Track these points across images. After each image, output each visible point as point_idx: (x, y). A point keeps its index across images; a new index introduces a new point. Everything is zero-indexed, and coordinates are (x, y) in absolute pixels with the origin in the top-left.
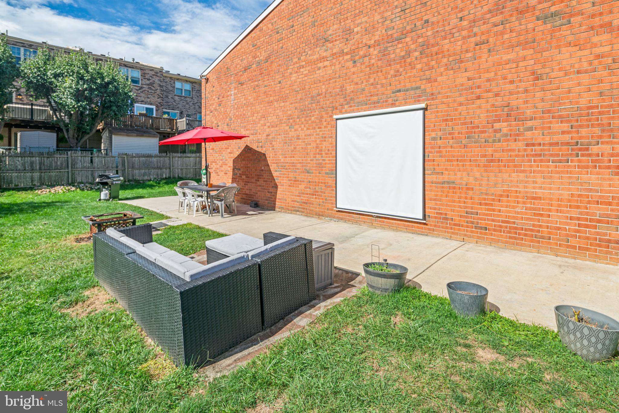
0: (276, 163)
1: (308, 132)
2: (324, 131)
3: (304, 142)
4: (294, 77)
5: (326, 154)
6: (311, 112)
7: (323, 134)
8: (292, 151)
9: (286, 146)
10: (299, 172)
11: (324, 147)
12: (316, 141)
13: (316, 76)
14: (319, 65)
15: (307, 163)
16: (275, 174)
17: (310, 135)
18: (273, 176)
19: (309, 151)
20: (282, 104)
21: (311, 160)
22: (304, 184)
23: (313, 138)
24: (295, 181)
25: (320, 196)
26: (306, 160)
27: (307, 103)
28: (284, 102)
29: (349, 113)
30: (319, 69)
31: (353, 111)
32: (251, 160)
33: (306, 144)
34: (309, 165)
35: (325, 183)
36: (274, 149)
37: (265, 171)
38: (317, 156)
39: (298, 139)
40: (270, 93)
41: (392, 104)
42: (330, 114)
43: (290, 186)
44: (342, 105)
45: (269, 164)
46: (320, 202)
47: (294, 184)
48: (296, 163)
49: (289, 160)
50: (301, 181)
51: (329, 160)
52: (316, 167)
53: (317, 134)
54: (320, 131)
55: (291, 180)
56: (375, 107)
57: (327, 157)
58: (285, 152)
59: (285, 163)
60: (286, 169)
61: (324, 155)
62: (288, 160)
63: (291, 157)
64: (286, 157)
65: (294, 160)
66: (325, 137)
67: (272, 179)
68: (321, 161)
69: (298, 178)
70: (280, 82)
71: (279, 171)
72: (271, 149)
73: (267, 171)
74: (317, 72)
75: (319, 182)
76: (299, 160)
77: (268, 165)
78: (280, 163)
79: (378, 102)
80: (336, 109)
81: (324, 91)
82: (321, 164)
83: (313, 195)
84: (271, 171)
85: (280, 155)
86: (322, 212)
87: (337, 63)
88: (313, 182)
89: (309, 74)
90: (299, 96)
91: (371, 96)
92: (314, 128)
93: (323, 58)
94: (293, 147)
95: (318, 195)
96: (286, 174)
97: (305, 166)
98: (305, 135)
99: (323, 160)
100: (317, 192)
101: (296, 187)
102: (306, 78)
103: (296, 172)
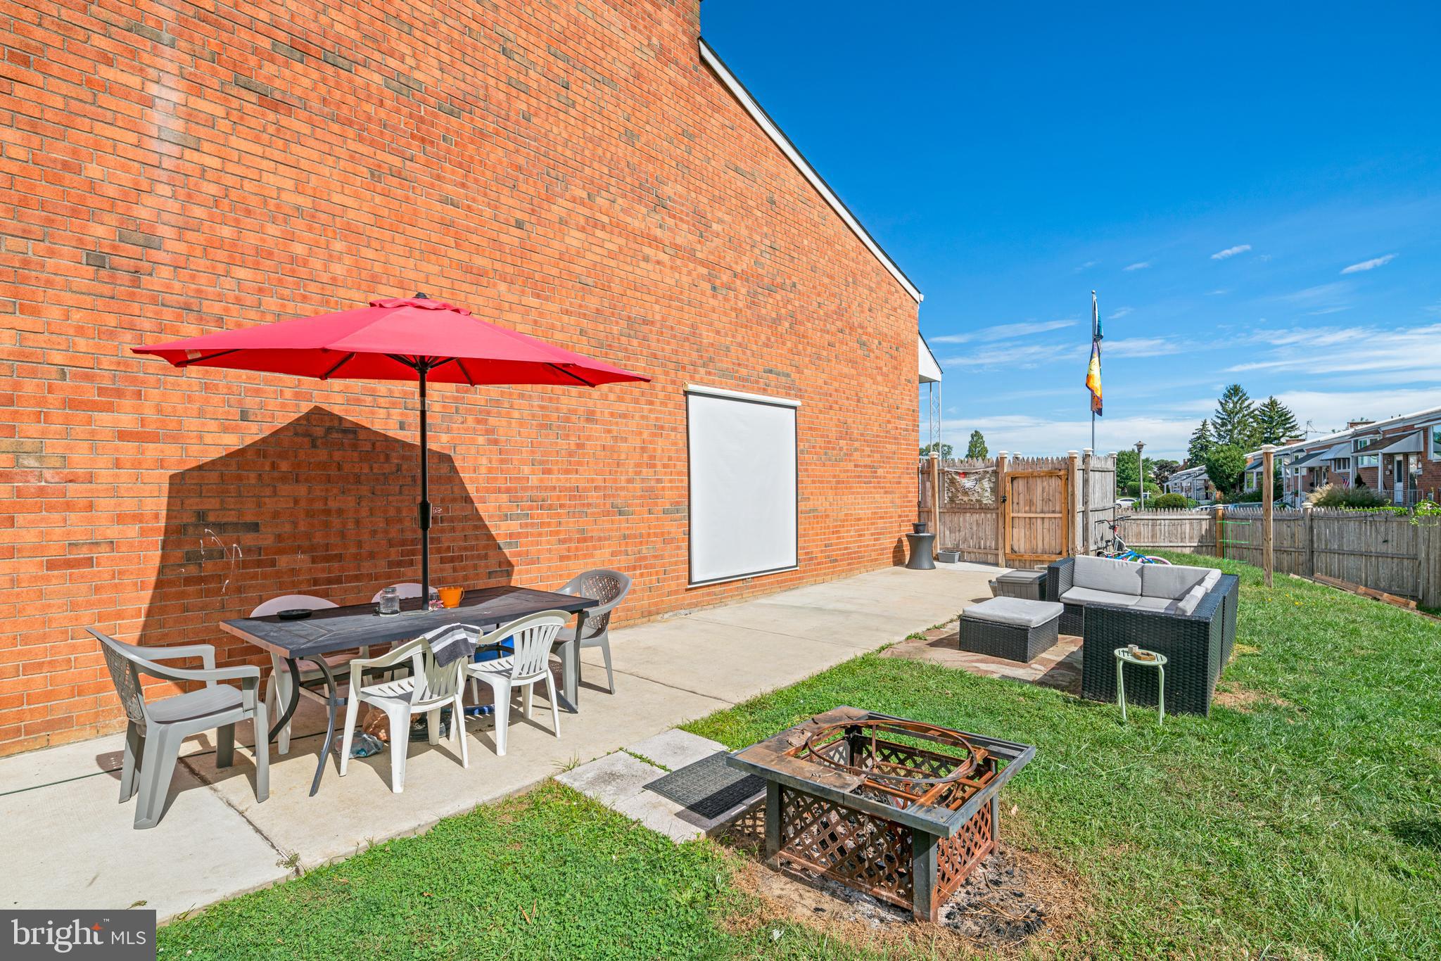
0: (508, 490)
1: (622, 407)
2: (661, 412)
3: (609, 431)
4: (574, 239)
5: (665, 466)
6: (629, 359)
7: (657, 418)
8: (571, 455)
9: (547, 436)
10: (593, 514)
11: (659, 452)
12: (641, 433)
13: (638, 271)
14: (647, 251)
15: (617, 489)
16: (499, 529)
17: (624, 416)
18: (490, 537)
19: (623, 456)
20: (534, 302)
21: (629, 481)
22: (610, 546)
23: (632, 425)
24: (585, 540)
25: (652, 566)
26: (615, 481)
27: (616, 329)
28: (538, 296)
29: (707, 384)
30: (646, 259)
31: (712, 384)
32: (358, 479)
33: (615, 439)
34: (622, 493)
35: (663, 534)
36: (496, 442)
37: (452, 520)
38: (644, 470)
39: (588, 420)
40: (475, 239)
41: (764, 389)
42: (672, 375)
43: (562, 558)
44: (694, 364)
45: (473, 494)
46: (651, 582)
47: (577, 549)
48: (585, 489)
49: (559, 480)
50: (600, 539)
51: (671, 481)
52: (641, 496)
53: (643, 417)
54: (651, 411)
55: (570, 540)
56: (744, 386)
57: (665, 474)
58: (545, 454)
59: (546, 488)
60: (550, 507)
61: (659, 469)
62: (555, 479)
63: (567, 472)
64: (549, 471)
65: (577, 480)
66: (662, 428)
67: (486, 547)
68: (653, 484)
69: (592, 531)
70: (519, 225)
71: (518, 517)
72: (481, 440)
73: (466, 518)
74: (643, 264)
75: (649, 535)
76: (593, 480)
77: (468, 500)
78: (525, 489)
79: (747, 380)
80: (684, 368)
81: (658, 317)
82: (651, 489)
83: (634, 568)
84: (481, 519)
85: (523, 462)
86: (656, 604)
87: (685, 270)
88: (635, 536)
89: (621, 257)
90: (593, 303)
91: (739, 365)
92: (637, 401)
93: (655, 239)
94: (573, 441)
95: (646, 567)
96: (549, 524)
97: (613, 496)
98: (612, 415)
99: (659, 481)
100: (645, 558)
101: (585, 557)
102: (613, 263)
103: (581, 514)
